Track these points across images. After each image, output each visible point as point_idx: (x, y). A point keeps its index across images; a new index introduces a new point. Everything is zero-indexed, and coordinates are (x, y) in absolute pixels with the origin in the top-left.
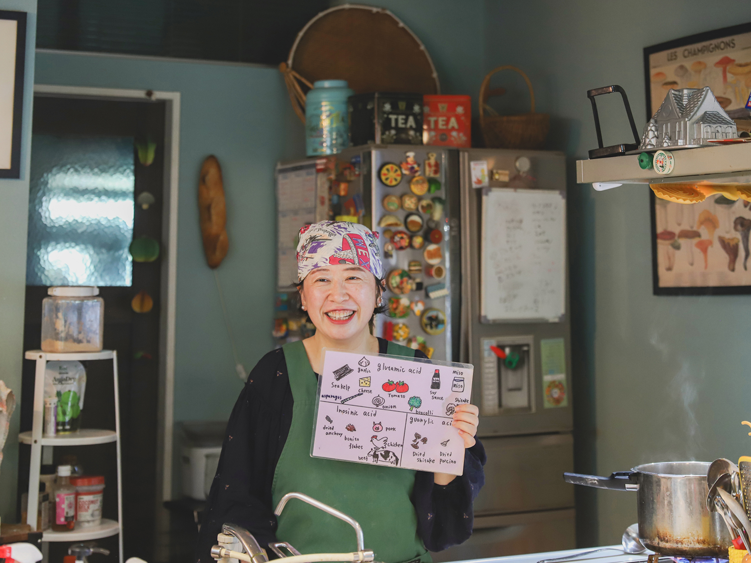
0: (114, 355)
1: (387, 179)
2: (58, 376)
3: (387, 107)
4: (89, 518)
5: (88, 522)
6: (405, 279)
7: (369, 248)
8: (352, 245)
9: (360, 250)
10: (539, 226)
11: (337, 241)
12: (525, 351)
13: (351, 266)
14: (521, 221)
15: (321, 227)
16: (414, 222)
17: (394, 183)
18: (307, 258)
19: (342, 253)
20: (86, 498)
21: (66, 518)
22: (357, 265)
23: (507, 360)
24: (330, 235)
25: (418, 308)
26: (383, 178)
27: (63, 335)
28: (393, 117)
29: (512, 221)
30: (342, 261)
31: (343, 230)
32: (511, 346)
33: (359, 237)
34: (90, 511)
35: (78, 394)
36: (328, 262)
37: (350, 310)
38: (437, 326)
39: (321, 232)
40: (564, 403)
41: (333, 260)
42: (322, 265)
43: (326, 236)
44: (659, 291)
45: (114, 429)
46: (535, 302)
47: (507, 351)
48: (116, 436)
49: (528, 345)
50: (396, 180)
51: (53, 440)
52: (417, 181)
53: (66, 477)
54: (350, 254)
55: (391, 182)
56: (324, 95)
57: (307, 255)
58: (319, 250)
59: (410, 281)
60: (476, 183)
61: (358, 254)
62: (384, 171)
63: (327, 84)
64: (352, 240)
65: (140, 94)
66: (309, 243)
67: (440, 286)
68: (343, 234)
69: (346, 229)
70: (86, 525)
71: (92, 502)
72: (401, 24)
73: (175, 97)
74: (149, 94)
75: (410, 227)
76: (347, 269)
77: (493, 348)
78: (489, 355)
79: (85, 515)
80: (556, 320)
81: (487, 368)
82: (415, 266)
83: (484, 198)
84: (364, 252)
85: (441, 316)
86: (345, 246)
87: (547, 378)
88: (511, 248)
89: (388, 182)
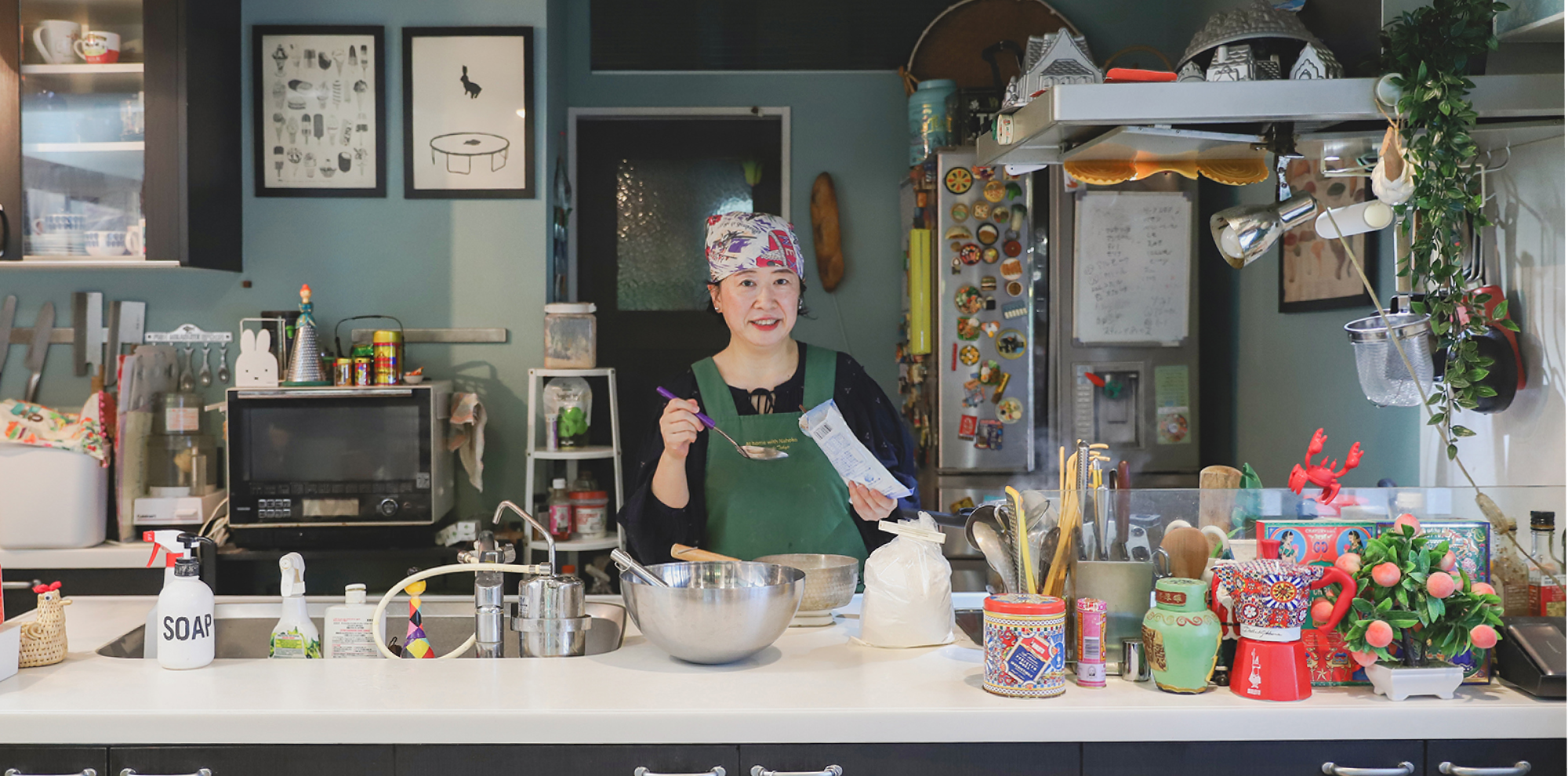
0: (609, 372)
1: (953, 186)
2: (562, 393)
3: (975, 105)
4: (588, 530)
5: (588, 534)
6: (974, 297)
7: (794, 246)
8: (779, 244)
9: (787, 250)
10: (1154, 235)
11: (762, 241)
12: (1131, 379)
13: (780, 267)
14: (1128, 229)
15: (739, 221)
16: (985, 233)
17: (962, 189)
18: (728, 257)
19: (770, 253)
20: (583, 512)
21: (559, 529)
22: (786, 267)
23: (1107, 388)
24: (754, 232)
25: (992, 329)
26: (949, 184)
27: (551, 351)
28: (982, 116)
29: (1116, 229)
30: (771, 263)
31: (767, 226)
32: (1111, 373)
33: (783, 233)
34: (589, 524)
35: (583, 411)
36: (755, 263)
37: (773, 319)
38: (1014, 349)
39: (742, 228)
40: (1187, 439)
41: (761, 262)
42: (747, 266)
43: (749, 233)
44: (1286, 308)
45: (610, 444)
46: (1147, 322)
47: (1108, 378)
48: (614, 452)
49: (1137, 373)
50: (965, 186)
51: (551, 453)
52: (991, 186)
53: (561, 490)
54: (777, 255)
55: (958, 188)
56: (925, 96)
57: (727, 253)
58: (743, 249)
59: (979, 299)
60: (1068, 186)
61: (785, 255)
62: (950, 176)
63: (929, 84)
64: (778, 238)
65: (746, 111)
66: (728, 239)
67: (1021, 304)
68: (768, 231)
69: (769, 224)
70: (585, 537)
71: (591, 516)
72: (1053, 11)
73: (785, 112)
74: (755, 110)
75: (982, 238)
76: (776, 272)
77: (1088, 375)
78: (1084, 383)
79: (584, 528)
80: (1177, 344)
81: (1080, 397)
82: (987, 282)
83: (1077, 203)
84: (791, 251)
85: (1020, 338)
86: (773, 246)
87: (1162, 411)
88: (1113, 261)
89: (954, 189)
